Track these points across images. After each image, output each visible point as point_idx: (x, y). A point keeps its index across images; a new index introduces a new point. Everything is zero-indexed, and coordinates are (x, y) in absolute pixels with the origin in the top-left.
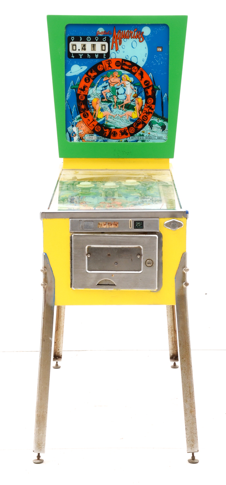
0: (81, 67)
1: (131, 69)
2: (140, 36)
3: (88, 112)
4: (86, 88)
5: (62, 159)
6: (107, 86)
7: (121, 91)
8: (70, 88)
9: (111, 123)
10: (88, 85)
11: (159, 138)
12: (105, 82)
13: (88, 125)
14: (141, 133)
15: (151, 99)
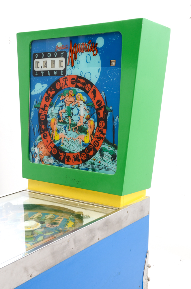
0: (43, 85)
1: (85, 87)
3: (47, 133)
4: (46, 108)
6: (63, 106)
7: (75, 111)
8: (33, 107)
9: (66, 146)
10: (48, 104)
11: (110, 169)
12: (62, 102)
13: (47, 147)
14: (91, 160)
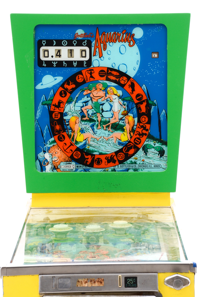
0: (55, 78)
1: (119, 80)
2: (130, 39)
3: (64, 134)
4: (61, 104)
5: (30, 195)
6: (88, 101)
7: (106, 107)
8: (40, 104)
9: (94, 147)
10: (64, 100)
11: (156, 166)
12: (86, 97)
13: (65, 151)
14: (132, 159)
15: (145, 117)
